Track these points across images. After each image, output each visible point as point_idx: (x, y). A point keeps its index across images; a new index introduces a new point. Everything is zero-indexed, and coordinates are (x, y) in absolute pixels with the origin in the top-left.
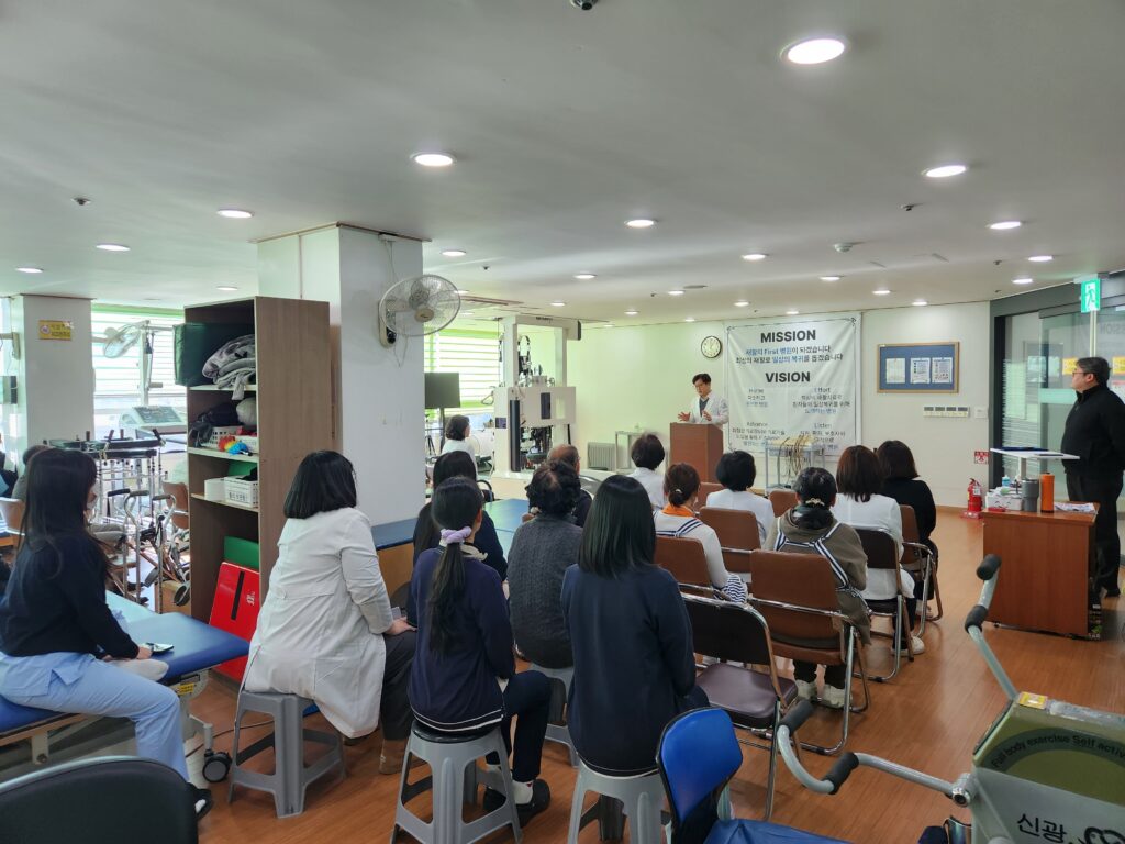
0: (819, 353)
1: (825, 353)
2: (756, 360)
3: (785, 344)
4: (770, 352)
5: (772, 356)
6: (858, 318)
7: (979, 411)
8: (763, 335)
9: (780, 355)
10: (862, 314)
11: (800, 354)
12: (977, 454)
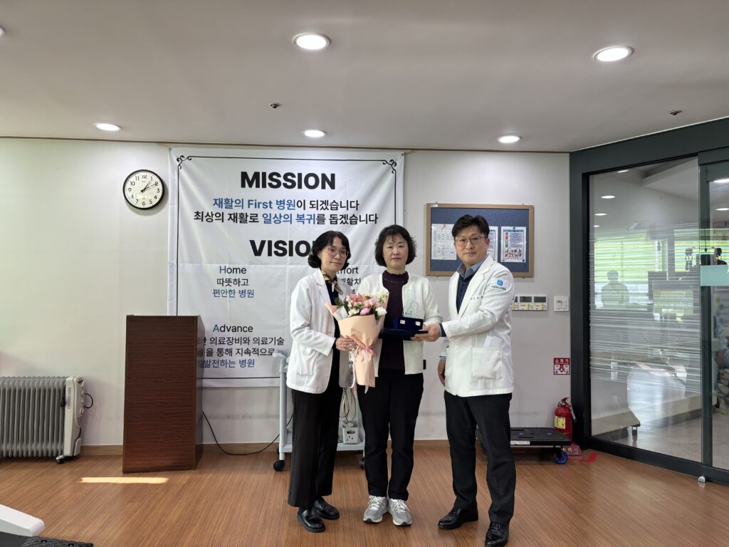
0: (341, 211)
1: (350, 212)
2: (234, 218)
3: (282, 193)
4: (257, 205)
5: (260, 211)
6: (400, 161)
7: (559, 302)
8: (244, 175)
9: (275, 211)
10: (405, 155)
11: (309, 211)
12: (557, 361)
